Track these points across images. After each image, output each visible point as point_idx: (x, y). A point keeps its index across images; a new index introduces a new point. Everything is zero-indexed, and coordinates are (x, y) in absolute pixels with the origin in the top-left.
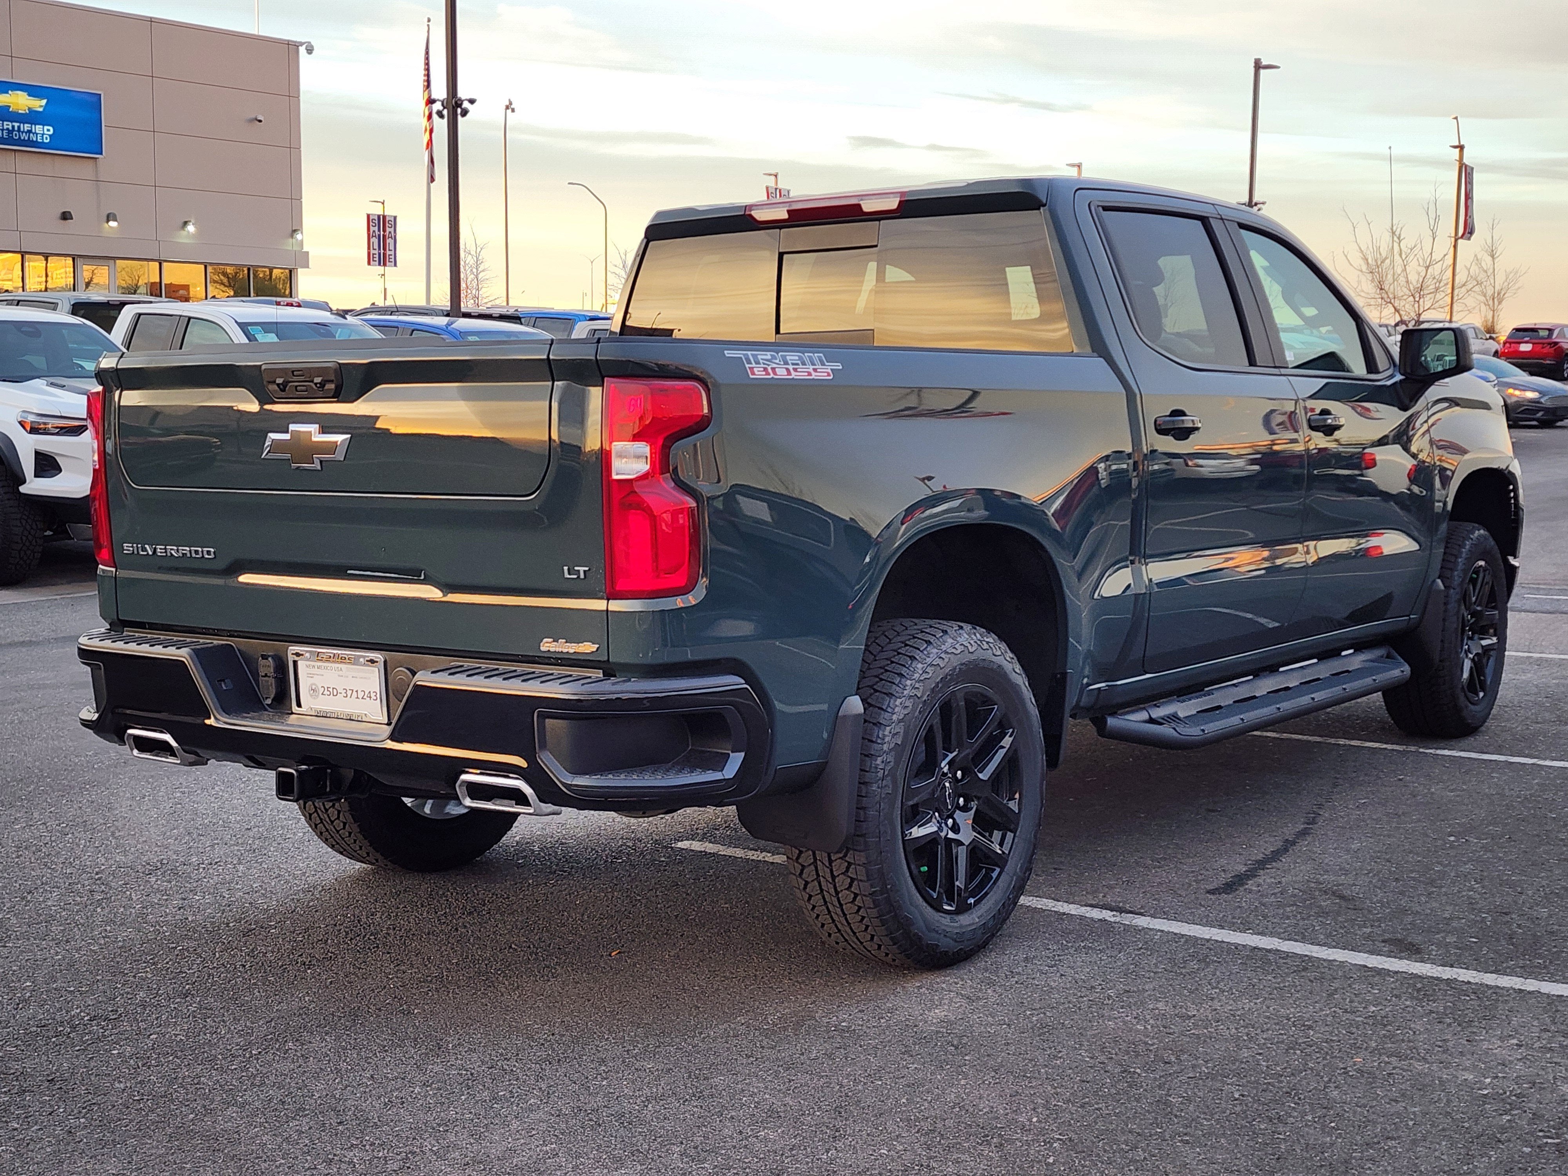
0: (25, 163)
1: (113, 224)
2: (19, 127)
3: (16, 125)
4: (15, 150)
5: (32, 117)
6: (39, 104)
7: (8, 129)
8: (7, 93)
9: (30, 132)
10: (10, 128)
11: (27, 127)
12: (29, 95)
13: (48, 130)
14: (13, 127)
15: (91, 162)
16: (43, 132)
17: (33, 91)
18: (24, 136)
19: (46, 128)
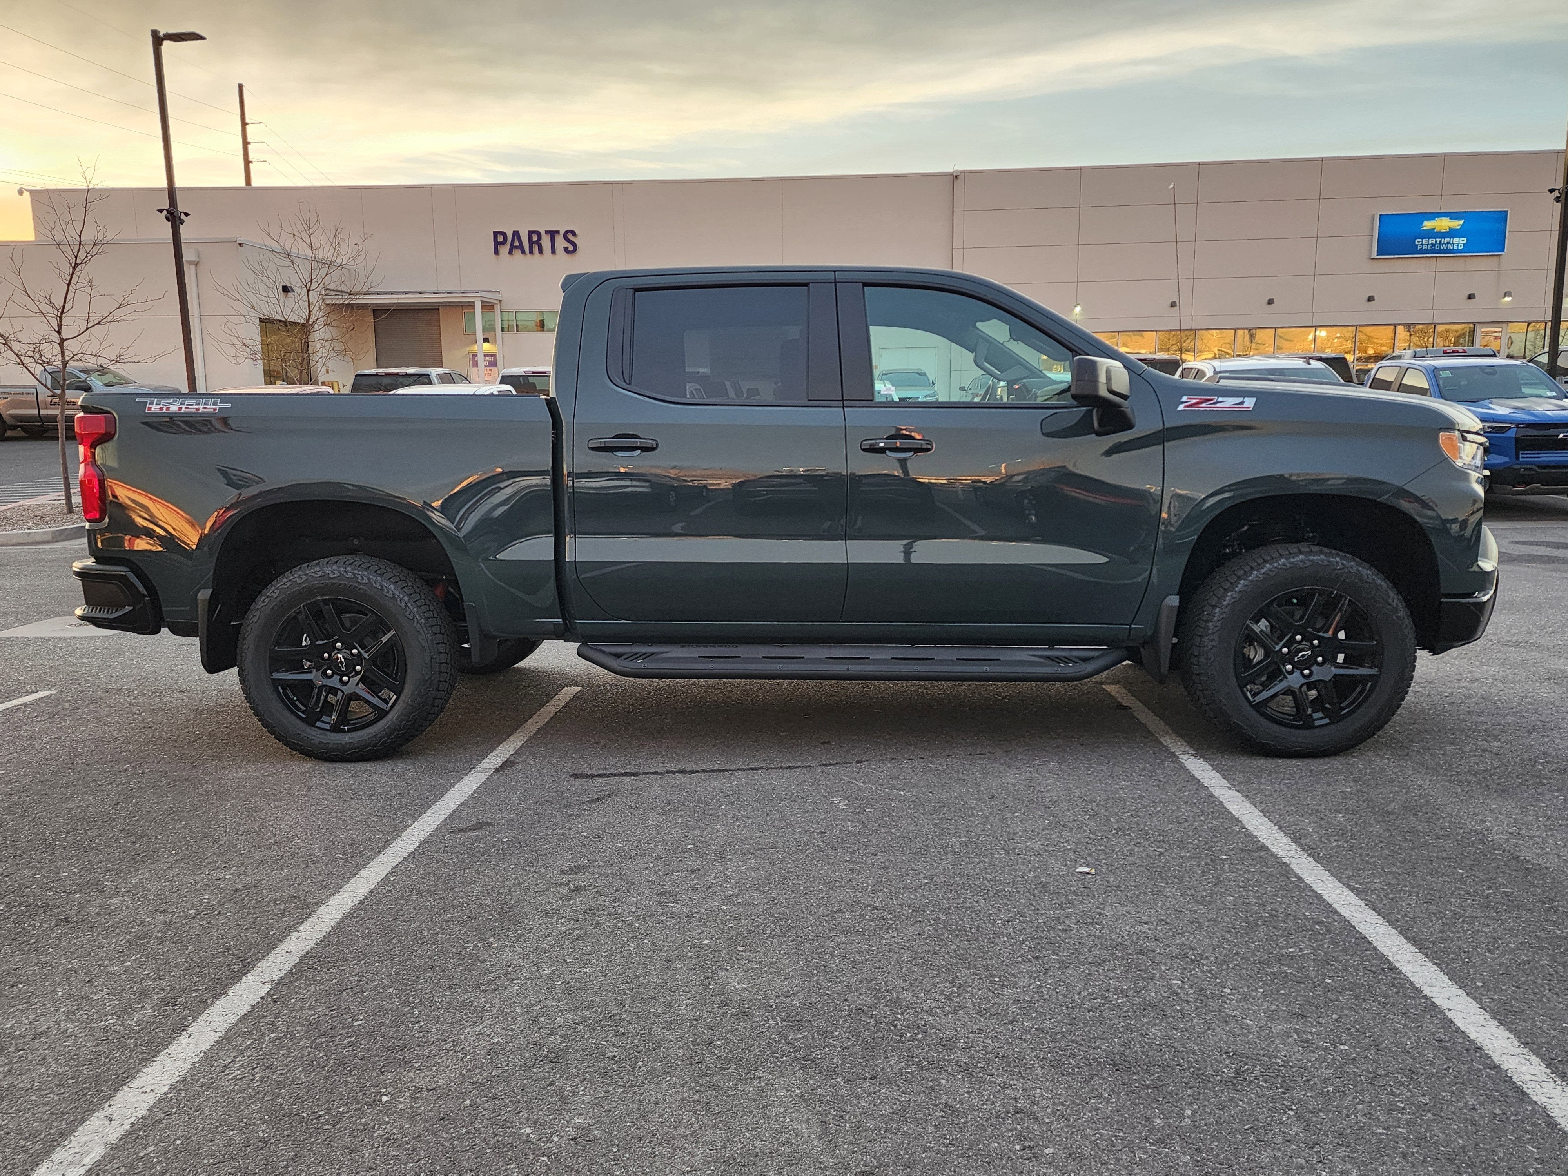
0: (1444, 264)
1: (1508, 299)
2: (1440, 241)
3: (1438, 240)
4: (1437, 257)
5: (1452, 233)
6: (1457, 224)
7: (1432, 244)
8: (1434, 220)
9: (1448, 243)
10: (1434, 243)
11: (1446, 240)
12: (1451, 219)
13: (1463, 240)
14: (1436, 242)
15: (1495, 258)
16: (1460, 242)
17: (1453, 216)
18: (1444, 247)
19: (1461, 239)
